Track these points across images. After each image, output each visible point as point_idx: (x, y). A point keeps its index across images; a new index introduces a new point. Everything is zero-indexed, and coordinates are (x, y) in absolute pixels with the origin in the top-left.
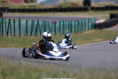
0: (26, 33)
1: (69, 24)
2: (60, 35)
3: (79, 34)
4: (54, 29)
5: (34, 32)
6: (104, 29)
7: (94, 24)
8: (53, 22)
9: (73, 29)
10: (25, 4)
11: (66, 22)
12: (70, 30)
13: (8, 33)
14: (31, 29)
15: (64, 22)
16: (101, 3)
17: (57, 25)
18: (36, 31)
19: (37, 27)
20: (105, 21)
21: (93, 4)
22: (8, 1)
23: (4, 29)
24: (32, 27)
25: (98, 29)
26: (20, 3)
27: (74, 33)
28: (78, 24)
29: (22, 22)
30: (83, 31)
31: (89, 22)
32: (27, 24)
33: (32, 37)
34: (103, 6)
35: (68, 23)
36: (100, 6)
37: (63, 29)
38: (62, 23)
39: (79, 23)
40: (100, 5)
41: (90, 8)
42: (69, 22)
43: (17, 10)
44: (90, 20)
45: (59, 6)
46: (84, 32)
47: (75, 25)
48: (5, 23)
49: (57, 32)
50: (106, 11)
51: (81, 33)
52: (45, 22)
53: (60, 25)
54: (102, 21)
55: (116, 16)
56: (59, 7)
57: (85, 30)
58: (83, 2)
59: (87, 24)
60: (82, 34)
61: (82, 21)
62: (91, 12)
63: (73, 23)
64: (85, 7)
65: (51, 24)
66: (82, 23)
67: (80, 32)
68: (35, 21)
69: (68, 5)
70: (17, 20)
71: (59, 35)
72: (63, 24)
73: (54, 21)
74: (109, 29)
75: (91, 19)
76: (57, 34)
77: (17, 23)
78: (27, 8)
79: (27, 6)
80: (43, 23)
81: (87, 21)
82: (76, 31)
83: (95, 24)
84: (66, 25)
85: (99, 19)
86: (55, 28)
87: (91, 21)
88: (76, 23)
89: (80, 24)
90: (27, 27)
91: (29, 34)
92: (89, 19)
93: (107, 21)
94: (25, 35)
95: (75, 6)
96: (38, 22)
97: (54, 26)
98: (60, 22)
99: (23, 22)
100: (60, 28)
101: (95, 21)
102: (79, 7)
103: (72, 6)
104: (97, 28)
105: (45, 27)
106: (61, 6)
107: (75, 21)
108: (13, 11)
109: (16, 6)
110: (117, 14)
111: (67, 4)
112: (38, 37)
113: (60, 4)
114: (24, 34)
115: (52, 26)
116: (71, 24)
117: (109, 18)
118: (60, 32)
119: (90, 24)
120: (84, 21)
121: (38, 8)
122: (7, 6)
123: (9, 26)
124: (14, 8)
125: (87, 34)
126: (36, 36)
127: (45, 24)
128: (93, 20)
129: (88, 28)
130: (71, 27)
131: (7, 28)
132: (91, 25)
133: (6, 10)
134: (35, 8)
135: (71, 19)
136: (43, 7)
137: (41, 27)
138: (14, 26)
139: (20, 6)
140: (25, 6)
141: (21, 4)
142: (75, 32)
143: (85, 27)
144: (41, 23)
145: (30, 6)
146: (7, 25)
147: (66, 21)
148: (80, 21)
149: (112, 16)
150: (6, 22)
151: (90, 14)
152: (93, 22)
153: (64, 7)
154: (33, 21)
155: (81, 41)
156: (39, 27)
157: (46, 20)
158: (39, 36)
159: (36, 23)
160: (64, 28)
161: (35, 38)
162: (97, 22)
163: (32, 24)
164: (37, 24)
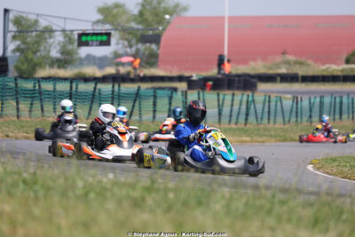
22: (310, 62)
79: (338, 71)
145: (342, 71)
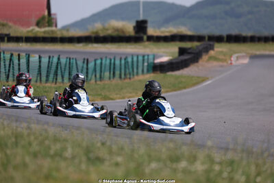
0: (39, 78)
1: (110, 63)
2: (96, 81)
3: (127, 81)
4: (85, 70)
5: (51, 76)
6: (170, 73)
7: (152, 65)
8: (84, 59)
9: (117, 73)
10: (37, 29)
11: (106, 60)
12: (112, 73)
13: (8, 77)
14: (48, 71)
15: (102, 59)
16: (163, 29)
17: (91, 65)
18: (56, 74)
19: (57, 68)
20: (171, 60)
21: (151, 31)
22: (10, 24)
23: (3, 70)
24: (48, 66)
25: (159, 72)
26: (29, 27)
27: (119, 79)
28: (125, 63)
29: (31, 59)
30: (133, 75)
31: (143, 60)
32: (40, 62)
33: (48, 85)
34: (167, 34)
35: (108, 61)
36: (163, 35)
37: (101, 72)
38: (98, 62)
39: (128, 62)
40: (162, 32)
41: (145, 37)
42: (111, 60)
43: (24, 39)
44: (146, 57)
45: (93, 33)
46: (136, 77)
47: (121, 65)
48: (4, 60)
49: (90, 76)
50: (173, 43)
51: (130, 78)
52: (70, 59)
53: (95, 64)
54: (165, 59)
55: (190, 51)
56: (93, 35)
57: (137, 73)
58: (134, 28)
59: (140, 64)
60: (132, 80)
61: (132, 59)
62: (147, 43)
63: (117, 62)
64: (137, 35)
65: (80, 63)
66: (133, 62)
67: (128, 76)
68: (53, 57)
69: (110, 32)
70: (23, 55)
71: (93, 81)
72: (101, 63)
73: (86, 58)
74: (177, 73)
75: (148, 55)
76: (90, 80)
77: (23, 61)
78: (41, 35)
79: (41, 32)
80: (66, 61)
81: (141, 58)
82: (123, 76)
83: (154, 63)
84: (105, 64)
85: (161, 56)
86: (87, 69)
87: (148, 59)
88: (123, 62)
89: (130, 64)
90: (40, 66)
91: (44, 78)
92: (144, 56)
93: (174, 59)
94: (36, 81)
95: (121, 34)
96: (59, 59)
97: (85, 66)
98: (95, 60)
99: (34, 59)
100: (95, 70)
101: (154, 59)
102: (127, 35)
103: (115, 34)
104: (157, 70)
105: (70, 68)
106: (97, 32)
107: (121, 59)
108: (18, 39)
109: (23, 31)
110: (190, 49)
111: (107, 30)
112: (58, 85)
113: (95, 30)
114: (35, 79)
115: (83, 67)
116: (114, 64)
117: (177, 55)
118: (96, 76)
119: (146, 64)
120: (135, 59)
121: (59, 35)
122: (7, 33)
123: (10, 65)
124: (19, 35)
125: (140, 81)
126: (56, 83)
127: (70, 63)
128: (151, 57)
129: (143, 71)
130: (114, 68)
131: (7, 68)
132: (148, 66)
133: (6, 38)
134: (54, 35)
135: (115, 55)
136: (66, 34)
137: (63, 67)
138: (19, 65)
139: (28, 32)
140: (38, 31)
141: (31, 28)
142: (120, 77)
143: (137, 68)
144: (63, 61)
145: (45, 32)
146: (7, 63)
147: (106, 57)
148: (130, 60)
149: (182, 51)
150: (6, 58)
151: (145, 47)
152: (151, 61)
153: (102, 34)
154: (50, 57)
155: (131, 93)
156: (61, 68)
157: (72, 57)
158: (60, 83)
159: (55, 60)
160: (103, 70)
161: (53, 85)
162: (158, 61)
163: (49, 62)
164: (58, 63)
